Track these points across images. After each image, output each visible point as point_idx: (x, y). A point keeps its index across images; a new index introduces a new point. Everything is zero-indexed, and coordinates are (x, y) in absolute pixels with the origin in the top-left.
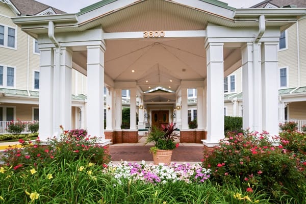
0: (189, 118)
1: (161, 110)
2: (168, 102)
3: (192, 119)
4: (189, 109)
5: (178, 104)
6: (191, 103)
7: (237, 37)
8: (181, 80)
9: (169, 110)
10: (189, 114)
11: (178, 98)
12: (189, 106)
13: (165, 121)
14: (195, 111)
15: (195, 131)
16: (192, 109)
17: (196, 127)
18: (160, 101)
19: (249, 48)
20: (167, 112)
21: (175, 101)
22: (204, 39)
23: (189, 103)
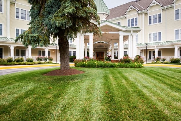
0: (115, 56)
1: (101, 51)
2: (104, 48)
3: (116, 56)
4: (115, 51)
5: (110, 49)
6: (116, 48)
7: (126, 34)
8: (111, 40)
9: (105, 51)
10: (115, 54)
11: (110, 46)
12: (115, 49)
13: (102, 57)
14: (117, 52)
15: (117, 60)
16: (116, 51)
17: (117, 58)
18: (100, 47)
19: (130, 37)
20: (103, 53)
21: (108, 47)
22: (119, 34)
23: (115, 48)
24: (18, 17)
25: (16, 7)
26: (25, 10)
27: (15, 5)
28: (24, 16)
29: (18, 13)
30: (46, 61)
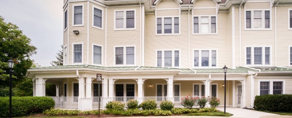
24: (159, 32)
25: (157, 17)
26: (170, 17)
27: (156, 14)
28: (168, 27)
29: (159, 25)
30: (204, 106)
